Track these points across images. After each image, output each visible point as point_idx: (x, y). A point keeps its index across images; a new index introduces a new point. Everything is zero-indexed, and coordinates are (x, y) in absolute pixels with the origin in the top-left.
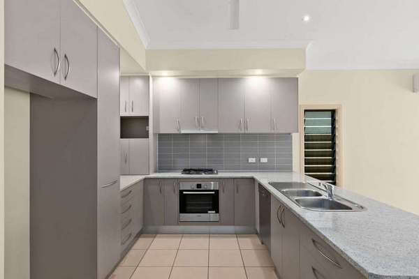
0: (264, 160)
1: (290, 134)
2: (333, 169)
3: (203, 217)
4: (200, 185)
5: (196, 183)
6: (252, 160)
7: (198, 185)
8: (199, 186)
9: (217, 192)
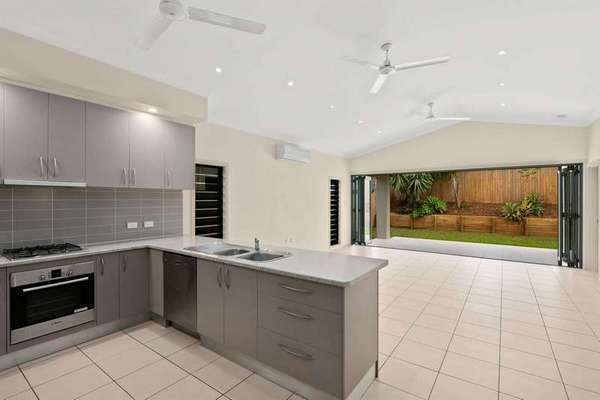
0: (149, 224)
1: (180, 191)
2: (220, 221)
3: (66, 321)
4: (60, 271)
5: (50, 270)
6: (132, 225)
7: (53, 272)
8: (56, 273)
9: (91, 276)
